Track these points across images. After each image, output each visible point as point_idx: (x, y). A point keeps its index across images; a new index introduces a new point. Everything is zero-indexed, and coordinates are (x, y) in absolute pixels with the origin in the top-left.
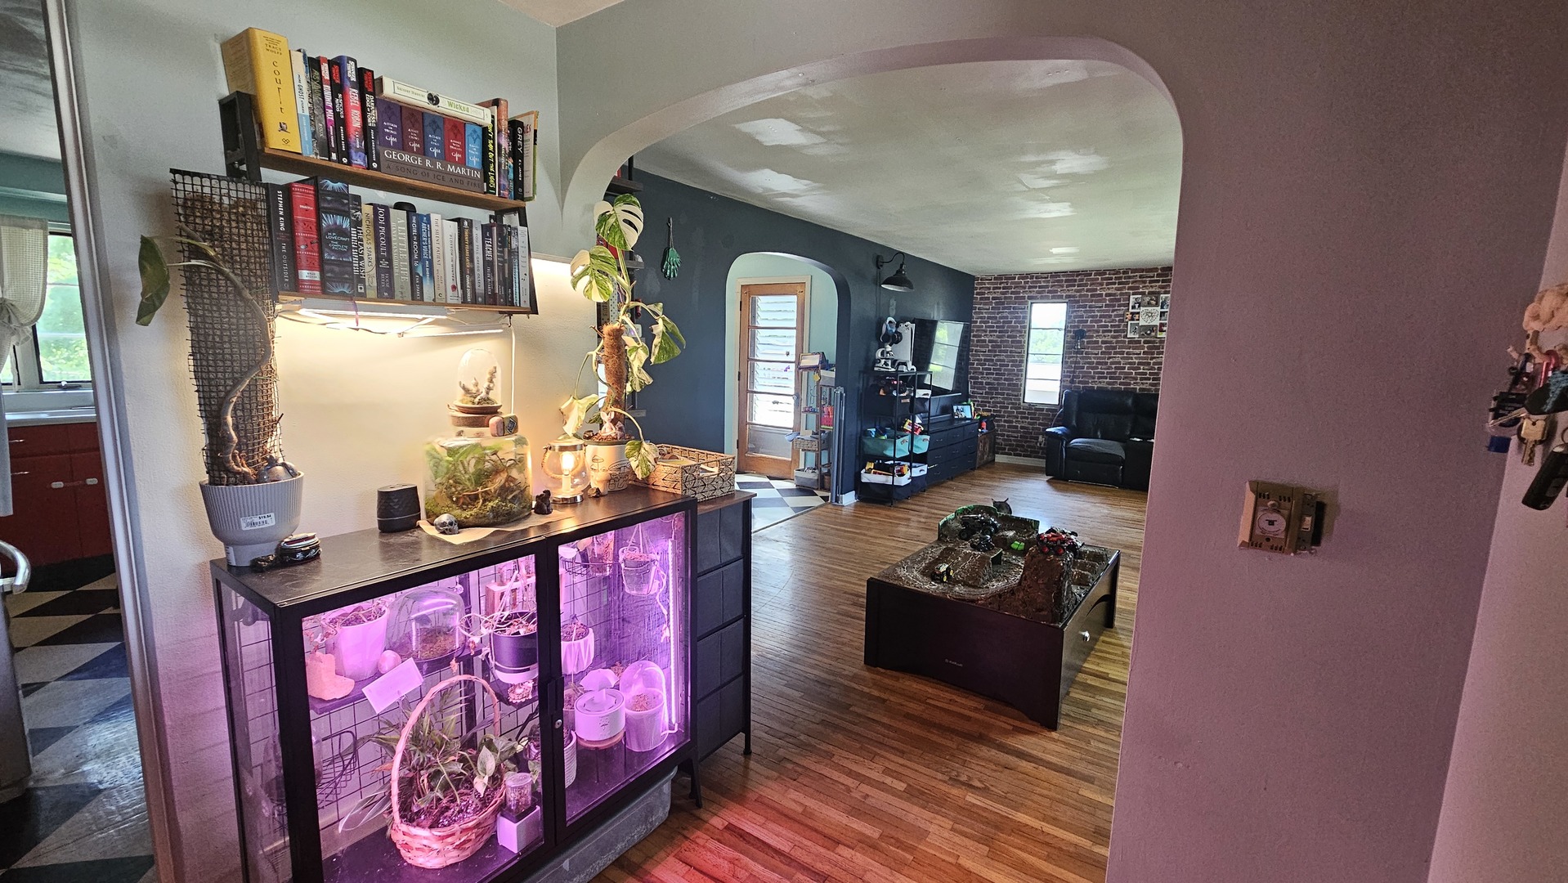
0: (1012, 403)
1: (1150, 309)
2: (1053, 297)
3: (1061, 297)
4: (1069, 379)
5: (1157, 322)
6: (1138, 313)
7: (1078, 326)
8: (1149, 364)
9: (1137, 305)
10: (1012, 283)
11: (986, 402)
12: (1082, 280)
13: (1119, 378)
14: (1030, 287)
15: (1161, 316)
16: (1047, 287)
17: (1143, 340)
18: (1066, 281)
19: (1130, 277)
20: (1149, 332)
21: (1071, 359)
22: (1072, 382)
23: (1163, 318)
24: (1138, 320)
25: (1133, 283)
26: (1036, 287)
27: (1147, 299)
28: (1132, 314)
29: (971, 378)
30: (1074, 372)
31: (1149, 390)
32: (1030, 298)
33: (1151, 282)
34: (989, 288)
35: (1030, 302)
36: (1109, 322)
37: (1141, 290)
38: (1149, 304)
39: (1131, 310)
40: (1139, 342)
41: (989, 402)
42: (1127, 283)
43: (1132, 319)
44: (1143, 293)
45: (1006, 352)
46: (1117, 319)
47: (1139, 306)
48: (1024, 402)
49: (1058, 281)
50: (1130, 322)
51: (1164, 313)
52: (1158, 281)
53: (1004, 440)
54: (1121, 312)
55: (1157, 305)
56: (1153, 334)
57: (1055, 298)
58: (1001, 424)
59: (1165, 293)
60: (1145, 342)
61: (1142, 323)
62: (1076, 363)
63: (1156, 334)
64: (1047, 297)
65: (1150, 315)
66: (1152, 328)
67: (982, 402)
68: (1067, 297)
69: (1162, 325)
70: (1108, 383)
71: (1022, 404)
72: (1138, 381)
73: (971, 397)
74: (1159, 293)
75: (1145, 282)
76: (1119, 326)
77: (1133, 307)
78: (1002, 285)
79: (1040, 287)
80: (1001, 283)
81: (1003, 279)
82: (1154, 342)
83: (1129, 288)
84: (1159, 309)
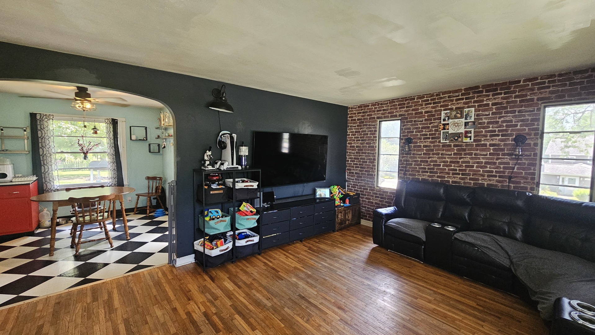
0: (370, 187)
1: (456, 120)
2: (391, 117)
3: (396, 116)
4: (403, 172)
5: (462, 130)
6: (448, 124)
7: (407, 136)
8: (458, 162)
9: (447, 118)
10: (367, 109)
11: (356, 185)
12: (409, 103)
13: (436, 173)
14: (378, 111)
15: (465, 125)
16: (387, 110)
17: (452, 144)
18: (399, 105)
19: (441, 98)
20: (456, 138)
21: (404, 159)
22: (405, 174)
23: (467, 127)
24: (448, 129)
25: (444, 102)
26: (381, 110)
27: (454, 113)
28: (444, 125)
29: (348, 169)
30: (406, 167)
31: (459, 183)
32: (378, 118)
33: (457, 100)
34: (355, 114)
35: (378, 120)
36: (428, 132)
37: (450, 107)
38: (456, 117)
39: (442, 122)
40: (450, 146)
41: (357, 185)
42: (440, 102)
43: (444, 129)
44: (451, 109)
45: (365, 153)
46: (433, 129)
47: (448, 119)
48: (377, 186)
49: (394, 105)
50: (442, 131)
51: (468, 122)
52: (462, 99)
53: (366, 210)
54: (436, 124)
55: (462, 117)
56: (460, 139)
57: (392, 117)
58: (363, 200)
59: (468, 107)
60: (455, 146)
61: (451, 131)
62: (407, 161)
63: (462, 139)
64: (388, 117)
65: (457, 125)
66: (459, 135)
67: (354, 185)
68: (400, 115)
69: (466, 132)
70: (429, 176)
71: (376, 187)
72: (451, 175)
73: (347, 181)
74: (463, 108)
75: (452, 101)
76: (435, 134)
77: (444, 120)
78: (362, 111)
79: (384, 110)
80: (362, 110)
81: (363, 107)
82: (461, 146)
83: (441, 106)
84: (463, 120)
